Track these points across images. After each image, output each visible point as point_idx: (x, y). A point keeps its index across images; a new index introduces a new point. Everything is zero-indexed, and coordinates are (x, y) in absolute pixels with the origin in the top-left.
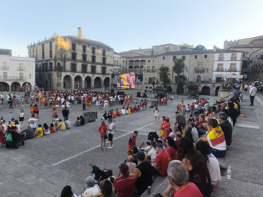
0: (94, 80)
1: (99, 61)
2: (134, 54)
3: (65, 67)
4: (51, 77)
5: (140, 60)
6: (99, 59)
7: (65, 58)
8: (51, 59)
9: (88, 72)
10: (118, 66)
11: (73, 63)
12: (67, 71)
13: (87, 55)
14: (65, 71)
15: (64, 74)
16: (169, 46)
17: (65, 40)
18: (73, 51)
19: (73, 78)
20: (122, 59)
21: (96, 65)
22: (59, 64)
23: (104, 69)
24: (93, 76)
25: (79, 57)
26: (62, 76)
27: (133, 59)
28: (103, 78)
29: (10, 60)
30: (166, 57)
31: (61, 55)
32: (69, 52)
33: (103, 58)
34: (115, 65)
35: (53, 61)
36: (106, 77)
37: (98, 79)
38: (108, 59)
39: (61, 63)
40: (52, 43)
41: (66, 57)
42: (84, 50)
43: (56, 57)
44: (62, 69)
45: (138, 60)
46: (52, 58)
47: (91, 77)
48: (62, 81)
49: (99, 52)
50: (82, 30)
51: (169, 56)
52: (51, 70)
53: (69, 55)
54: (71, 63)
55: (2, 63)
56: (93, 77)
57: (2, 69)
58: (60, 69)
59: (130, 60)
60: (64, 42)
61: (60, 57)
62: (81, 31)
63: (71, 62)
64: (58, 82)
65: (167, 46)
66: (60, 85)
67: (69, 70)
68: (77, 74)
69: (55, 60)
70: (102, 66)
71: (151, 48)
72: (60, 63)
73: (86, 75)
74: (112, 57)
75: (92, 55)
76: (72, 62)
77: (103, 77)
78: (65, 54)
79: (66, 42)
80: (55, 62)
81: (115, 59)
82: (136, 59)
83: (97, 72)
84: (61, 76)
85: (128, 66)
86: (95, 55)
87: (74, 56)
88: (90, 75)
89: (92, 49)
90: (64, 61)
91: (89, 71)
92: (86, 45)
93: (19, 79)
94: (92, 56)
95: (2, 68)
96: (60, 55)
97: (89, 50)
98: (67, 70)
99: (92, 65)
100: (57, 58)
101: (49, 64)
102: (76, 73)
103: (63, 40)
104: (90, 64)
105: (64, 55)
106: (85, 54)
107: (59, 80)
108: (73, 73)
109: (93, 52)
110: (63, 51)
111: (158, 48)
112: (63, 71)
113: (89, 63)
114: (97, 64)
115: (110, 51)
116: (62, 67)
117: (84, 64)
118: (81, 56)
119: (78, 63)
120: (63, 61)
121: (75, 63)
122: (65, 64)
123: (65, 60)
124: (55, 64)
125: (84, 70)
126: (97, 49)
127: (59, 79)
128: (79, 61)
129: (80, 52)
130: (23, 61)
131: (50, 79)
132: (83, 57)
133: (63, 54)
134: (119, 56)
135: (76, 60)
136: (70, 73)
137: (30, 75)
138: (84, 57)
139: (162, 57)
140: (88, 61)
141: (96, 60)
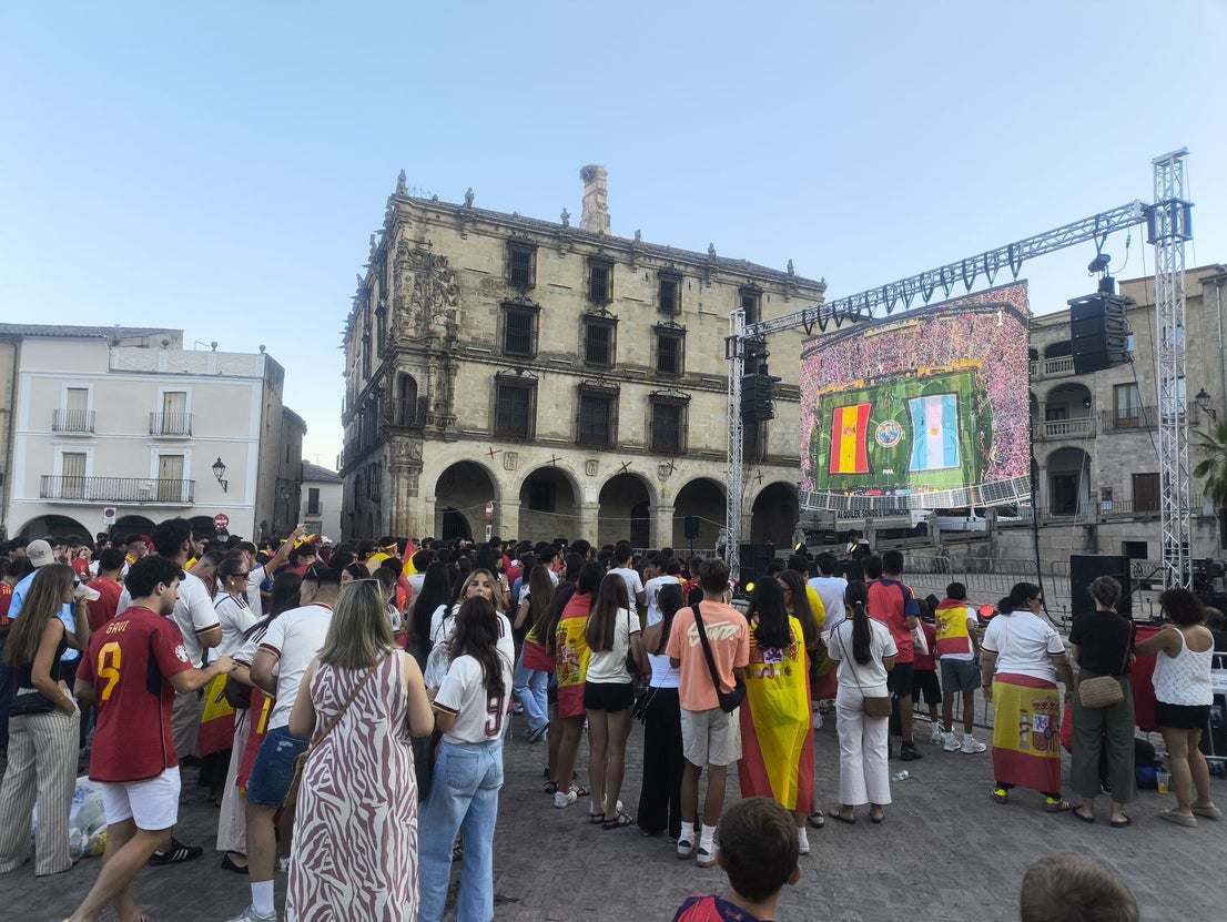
0: (671, 500)
1: (713, 361)
3: (446, 403)
5: (1040, 346)
6: (708, 352)
7: (450, 339)
9: (621, 438)
11: (510, 378)
12: (462, 435)
13: (615, 321)
14: (447, 430)
15: (438, 456)
18: (510, 294)
19: (510, 483)
21: (688, 392)
22: (407, 381)
24: (664, 473)
25: (559, 332)
26: (420, 471)
28: (743, 489)
29: (112, 371)
31: (424, 320)
32: (487, 300)
36: (766, 482)
37: (703, 499)
38: (783, 352)
39: (417, 375)
41: (459, 336)
42: (599, 288)
43: (392, 337)
44: (425, 417)
47: (648, 475)
48: (423, 506)
49: (711, 300)
53: (484, 323)
54: (498, 377)
55: (65, 393)
56: (669, 481)
57: (54, 429)
58: (413, 417)
60: (450, 234)
61: (411, 332)
62: (602, 192)
63: (498, 369)
67: (482, 422)
68: (537, 457)
69: (387, 355)
72: (412, 373)
73: (611, 465)
75: (655, 318)
76: (501, 370)
77: (746, 479)
78: (451, 316)
79: (461, 233)
80: (390, 373)
83: (693, 443)
84: (416, 465)
86: (680, 322)
87: (519, 322)
88: (644, 466)
89: (658, 282)
90: (437, 357)
91: (634, 434)
92: (611, 253)
93: (155, 496)
94: (657, 329)
95: (63, 423)
96: (416, 319)
97: (632, 290)
98: (468, 423)
99: (656, 389)
102: (535, 450)
103: (444, 219)
104: (641, 381)
105: (442, 319)
106: (604, 312)
107: (404, 497)
108: (505, 448)
109: (668, 301)
112: (433, 428)
113: (629, 379)
114: (691, 385)
115: (796, 296)
116: (425, 401)
117: (592, 383)
118: (576, 331)
119: (550, 377)
120: (433, 362)
121: (526, 374)
122: (446, 388)
124: (388, 387)
125: (595, 428)
126: (694, 282)
127: (403, 491)
128: (555, 364)
129: (566, 299)
130: (186, 374)
131: (377, 501)
132: (584, 332)
133: (440, 313)
135: (530, 357)
136: (488, 445)
137: (219, 465)
138: (598, 334)
140: (624, 365)
141: (689, 354)
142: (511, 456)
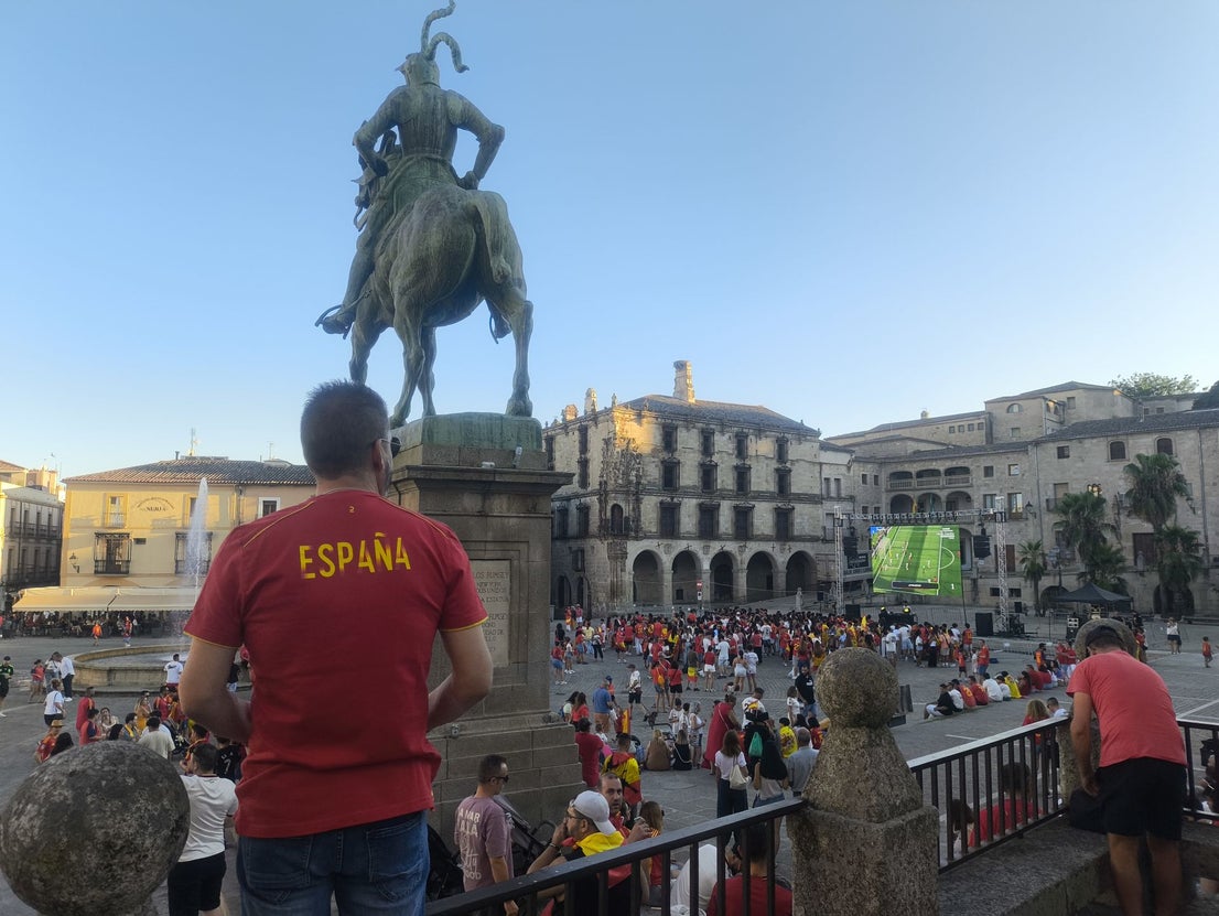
0: (745, 566)
1: (764, 483)
2: (909, 443)
3: (637, 519)
4: (583, 561)
5: (942, 469)
6: (763, 479)
7: (638, 483)
8: (581, 491)
9: (720, 532)
10: (839, 499)
11: (667, 503)
12: (645, 537)
13: (716, 465)
14: (638, 534)
15: (634, 548)
16: (1070, 394)
17: (640, 416)
18: (665, 455)
19: (667, 560)
20: (858, 470)
21: (753, 503)
22: (616, 508)
23: (783, 519)
24: (742, 549)
25: (689, 476)
26: (626, 558)
27: (907, 468)
28: (781, 556)
30: (1074, 448)
31: (626, 474)
32: (654, 460)
33: (777, 470)
34: (830, 498)
35: (595, 498)
36: (793, 552)
37: (761, 561)
38: (799, 474)
39: (623, 505)
40: (590, 432)
41: (642, 481)
42: (707, 447)
43: (606, 482)
44: (628, 529)
45: (932, 467)
46: (590, 489)
47: (733, 552)
48: (628, 577)
49: (762, 447)
50: (690, 370)
51: (1088, 443)
52: (584, 533)
53: (653, 473)
54: (661, 503)
56: (743, 554)
58: (620, 528)
59: (895, 470)
60: (634, 425)
61: (620, 481)
62: (686, 377)
63: (661, 498)
64: (612, 582)
65: (1062, 397)
66: (623, 593)
67: (654, 529)
68: (681, 545)
69: (603, 493)
70: (774, 505)
71: (982, 408)
72: (620, 504)
73: (716, 547)
74: (814, 463)
75: (735, 462)
76: (664, 498)
77: (782, 550)
78: (638, 470)
79: (640, 424)
80: (603, 502)
81: (827, 472)
82: (922, 463)
83: (756, 532)
84: (624, 555)
85: (885, 500)
86: (748, 462)
87: (670, 471)
88: (731, 547)
89: (735, 440)
90: (633, 495)
91: (727, 529)
92: (712, 426)
94: (736, 467)
96: (623, 474)
97: (723, 443)
98: (647, 529)
99: (737, 503)
100: (610, 488)
101: (573, 510)
102: (679, 542)
103: (632, 417)
104: (730, 498)
105: (634, 473)
106: (711, 461)
107: (619, 573)
108: (665, 542)
109: (741, 451)
110: (631, 458)
111: (1016, 409)
112: (633, 534)
113: (723, 498)
114: (754, 498)
115: (807, 440)
116: (627, 519)
117: (707, 501)
118: (696, 473)
119: (685, 500)
120: (632, 498)
122: (637, 509)
123: (636, 492)
124: (602, 509)
125: (708, 529)
126: (753, 437)
127: (619, 569)
128: (687, 493)
129: (692, 455)
131: (578, 570)
132: (701, 474)
133: (633, 469)
134: (844, 458)
135: (676, 490)
136: (657, 540)
138: (708, 471)
139: (1052, 448)
140: (721, 490)
141: (753, 480)
142: (669, 546)
